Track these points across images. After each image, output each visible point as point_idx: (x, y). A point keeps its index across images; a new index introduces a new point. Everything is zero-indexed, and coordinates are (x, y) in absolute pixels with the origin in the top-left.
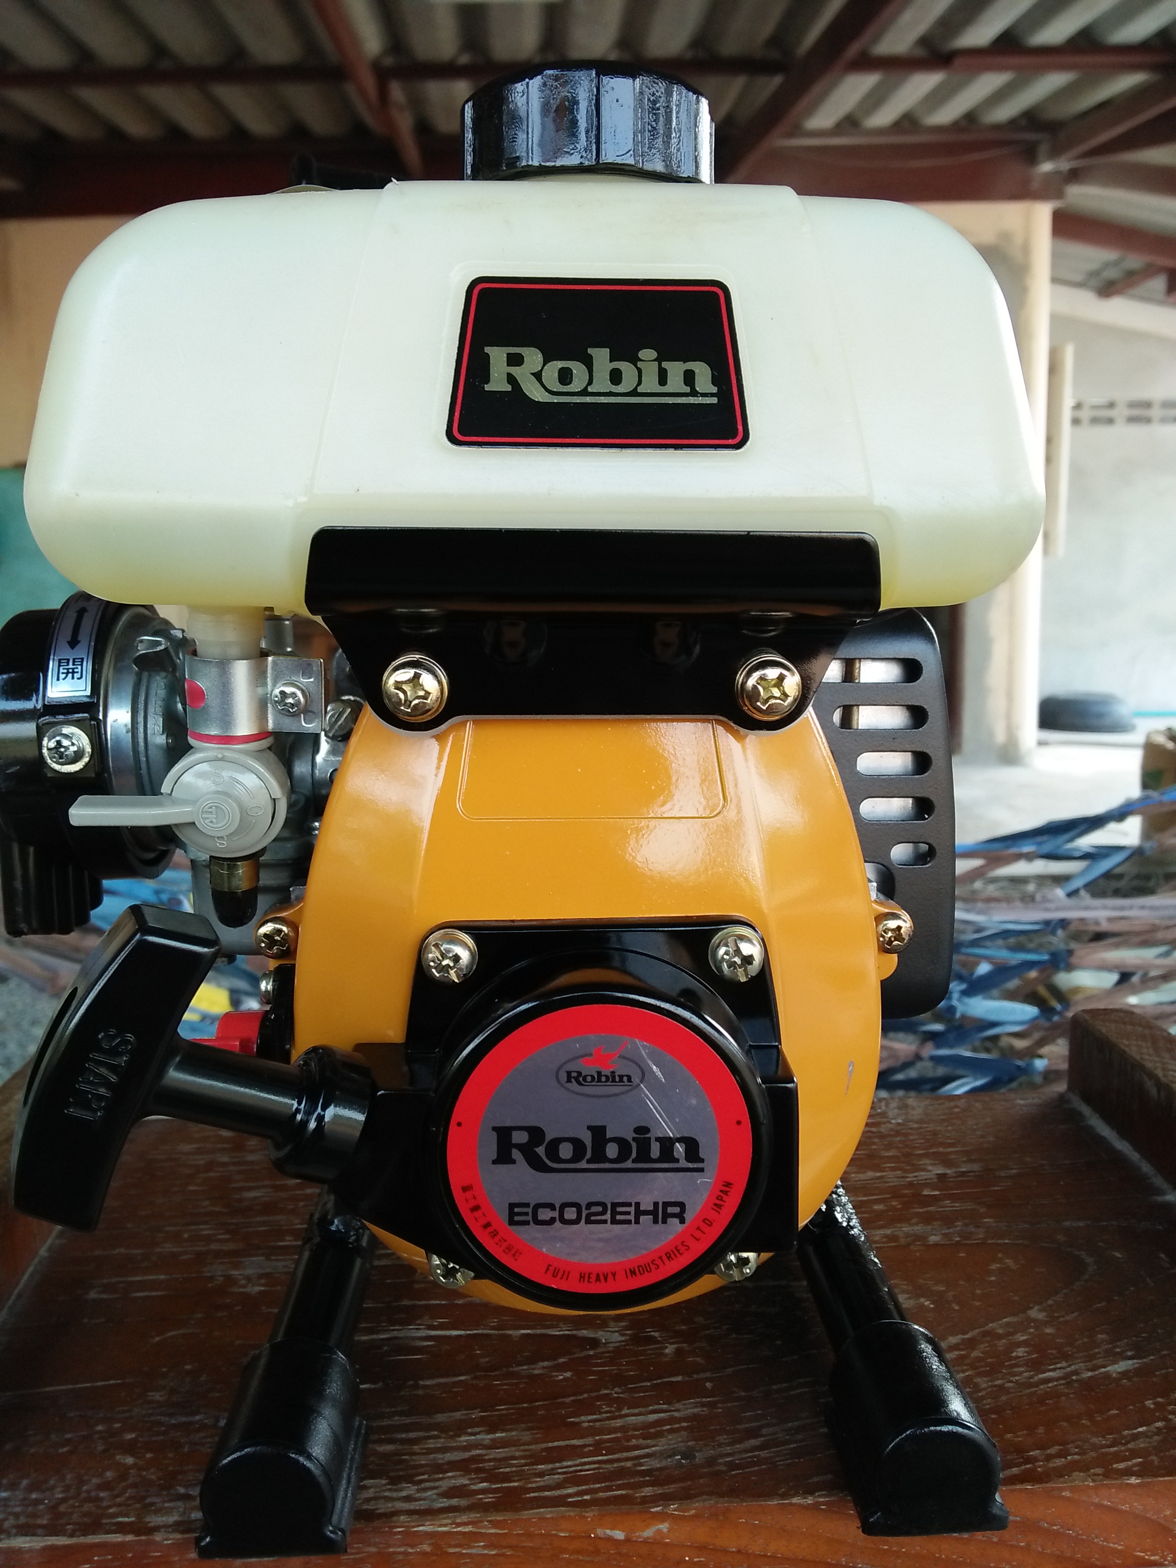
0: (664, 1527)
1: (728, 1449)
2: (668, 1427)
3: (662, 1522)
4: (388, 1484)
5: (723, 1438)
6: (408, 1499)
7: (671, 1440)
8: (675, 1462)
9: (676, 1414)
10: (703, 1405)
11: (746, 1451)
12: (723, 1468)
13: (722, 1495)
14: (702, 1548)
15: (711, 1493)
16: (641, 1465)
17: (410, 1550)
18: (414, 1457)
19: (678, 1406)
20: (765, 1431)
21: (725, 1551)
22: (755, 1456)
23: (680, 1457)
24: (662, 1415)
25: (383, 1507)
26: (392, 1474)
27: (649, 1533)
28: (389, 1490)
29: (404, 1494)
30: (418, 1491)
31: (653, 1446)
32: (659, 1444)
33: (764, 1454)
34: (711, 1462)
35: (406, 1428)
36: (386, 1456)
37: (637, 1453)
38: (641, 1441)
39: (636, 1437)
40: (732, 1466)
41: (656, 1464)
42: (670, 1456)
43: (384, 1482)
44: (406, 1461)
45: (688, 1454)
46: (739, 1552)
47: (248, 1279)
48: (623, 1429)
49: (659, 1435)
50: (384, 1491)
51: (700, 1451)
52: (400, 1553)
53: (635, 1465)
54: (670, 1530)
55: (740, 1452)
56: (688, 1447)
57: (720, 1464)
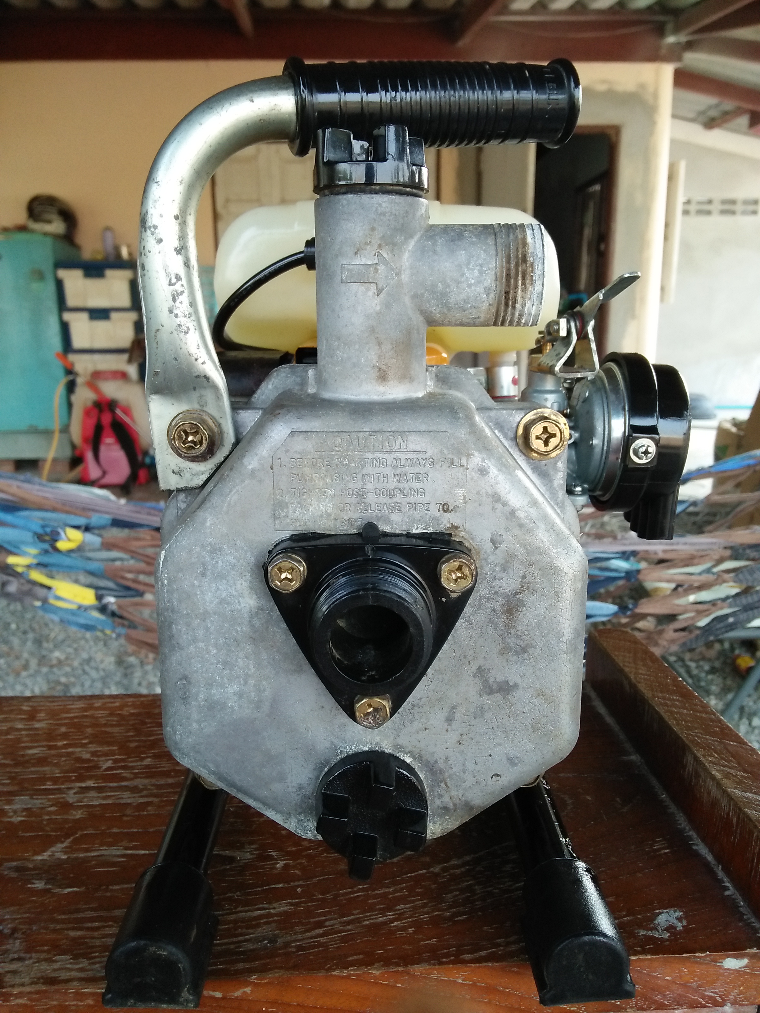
0: (248, 990)
1: (300, 936)
2: (265, 920)
3: (246, 987)
4: (71, 959)
5: (299, 929)
6: (82, 970)
7: (264, 929)
8: (263, 945)
9: (272, 911)
10: (292, 904)
11: (311, 938)
12: (293, 950)
13: (287, 969)
14: (274, 1003)
15: (281, 968)
16: (240, 947)
17: (80, 1003)
18: (92, 940)
19: (275, 905)
20: (327, 923)
21: (289, 1005)
22: (316, 941)
23: (266, 942)
24: (263, 911)
25: (64, 975)
26: (75, 952)
27: (238, 993)
28: (71, 963)
29: (80, 966)
30: (90, 964)
31: (252, 934)
32: (257, 932)
33: (322, 940)
34: (287, 945)
35: (92, 920)
36: (74, 939)
37: (240, 938)
38: (244, 930)
39: (241, 927)
40: (300, 948)
41: (250, 946)
42: (261, 941)
43: (69, 957)
44: (86, 943)
45: (273, 941)
46: (298, 1005)
47: (15, 812)
48: (235, 922)
49: (258, 926)
50: (66, 964)
51: (282, 937)
52: (73, 1005)
53: (236, 948)
54: (252, 991)
55: (308, 938)
56: (274, 935)
57: (292, 947)
